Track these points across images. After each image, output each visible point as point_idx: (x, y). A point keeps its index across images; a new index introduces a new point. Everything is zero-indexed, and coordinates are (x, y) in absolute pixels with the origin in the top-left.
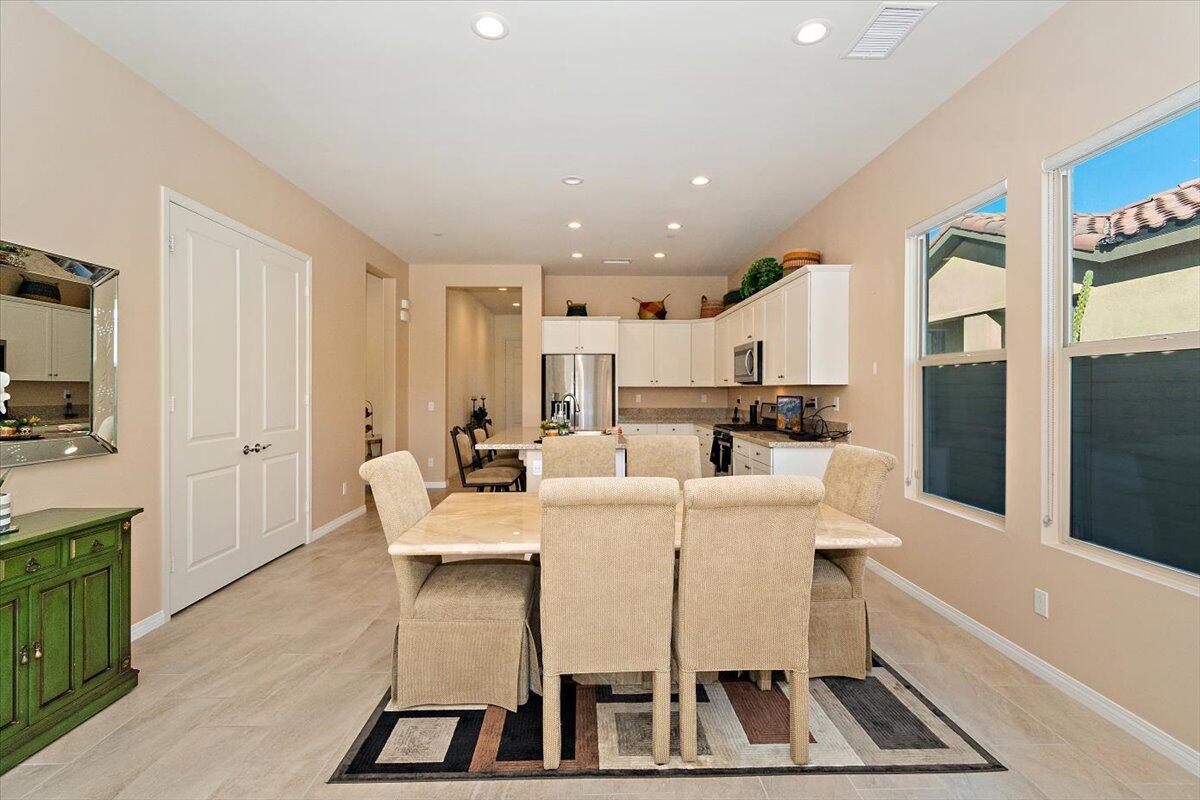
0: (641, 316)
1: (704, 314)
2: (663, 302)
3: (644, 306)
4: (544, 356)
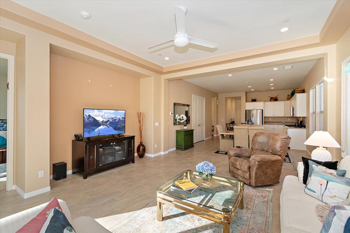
0: (271, 101)
2: (276, 97)
3: (272, 98)
4: (246, 110)
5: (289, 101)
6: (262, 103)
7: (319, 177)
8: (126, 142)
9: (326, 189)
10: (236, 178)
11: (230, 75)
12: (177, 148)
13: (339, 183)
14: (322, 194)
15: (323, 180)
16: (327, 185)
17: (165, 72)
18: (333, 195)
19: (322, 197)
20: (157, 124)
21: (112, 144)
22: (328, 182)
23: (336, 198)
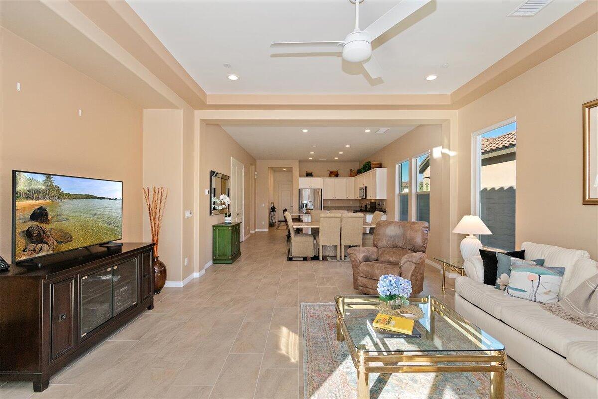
0: (330, 176)
1: (351, 175)
2: (337, 171)
3: (331, 172)
4: (299, 189)
5: (353, 178)
6: (321, 178)
7: (525, 271)
8: (137, 261)
9: (539, 284)
10: (365, 294)
11: (305, 131)
12: (214, 260)
13: (552, 274)
14: (534, 291)
15: (534, 274)
16: (539, 279)
17: (209, 104)
18: (548, 290)
19: (535, 295)
20: (188, 214)
21: (109, 270)
22: (540, 276)
23: (551, 293)
